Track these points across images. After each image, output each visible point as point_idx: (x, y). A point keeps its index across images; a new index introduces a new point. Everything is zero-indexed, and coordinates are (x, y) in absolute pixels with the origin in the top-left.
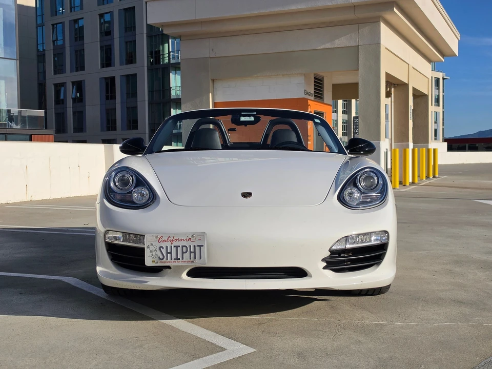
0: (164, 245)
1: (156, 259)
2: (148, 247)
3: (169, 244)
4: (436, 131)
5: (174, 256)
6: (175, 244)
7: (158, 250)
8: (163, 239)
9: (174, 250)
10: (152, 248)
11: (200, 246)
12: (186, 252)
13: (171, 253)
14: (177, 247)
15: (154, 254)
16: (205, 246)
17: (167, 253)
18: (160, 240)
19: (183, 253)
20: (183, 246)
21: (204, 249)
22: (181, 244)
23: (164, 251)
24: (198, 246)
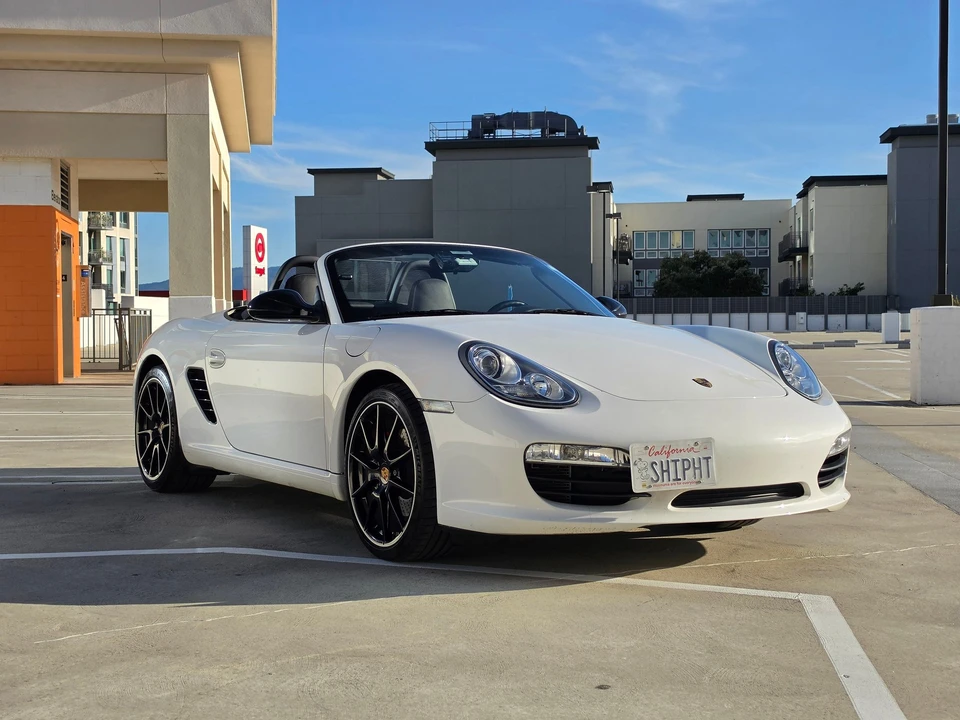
0: (656, 459)
1: (648, 483)
2: (635, 464)
3: (663, 458)
4: (123, 274)
5: (672, 476)
6: (674, 456)
7: (649, 467)
8: (656, 450)
9: (671, 465)
10: (641, 465)
11: (707, 459)
12: (688, 469)
13: (668, 471)
14: (675, 461)
15: (644, 474)
16: (713, 457)
17: (663, 471)
18: (652, 452)
19: (684, 470)
20: (684, 460)
21: (713, 463)
22: (679, 456)
23: (658, 468)
24: (704, 458)
